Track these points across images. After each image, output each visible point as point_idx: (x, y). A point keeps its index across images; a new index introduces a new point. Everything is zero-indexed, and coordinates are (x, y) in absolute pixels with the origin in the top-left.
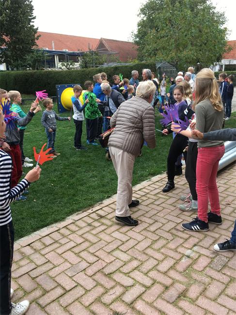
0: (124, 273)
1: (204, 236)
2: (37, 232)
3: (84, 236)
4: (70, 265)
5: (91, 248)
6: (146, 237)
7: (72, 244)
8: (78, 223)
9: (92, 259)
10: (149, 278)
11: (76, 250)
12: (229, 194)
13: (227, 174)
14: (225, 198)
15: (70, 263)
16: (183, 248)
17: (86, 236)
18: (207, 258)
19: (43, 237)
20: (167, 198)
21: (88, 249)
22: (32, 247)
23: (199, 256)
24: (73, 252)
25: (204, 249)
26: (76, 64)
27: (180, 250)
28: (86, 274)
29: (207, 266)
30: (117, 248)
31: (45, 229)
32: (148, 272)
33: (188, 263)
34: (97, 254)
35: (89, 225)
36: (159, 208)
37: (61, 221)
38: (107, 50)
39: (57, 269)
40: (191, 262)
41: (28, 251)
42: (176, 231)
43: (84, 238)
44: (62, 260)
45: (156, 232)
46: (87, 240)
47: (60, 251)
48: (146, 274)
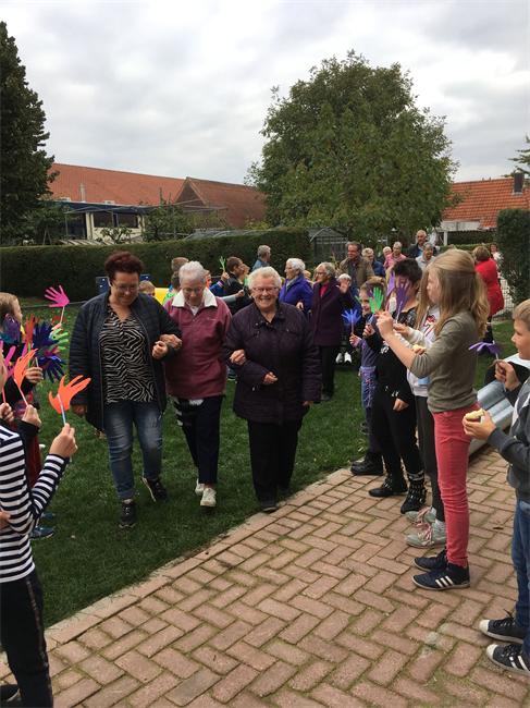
0: (299, 691)
1: (458, 600)
2: (90, 609)
3: (198, 612)
4: (175, 682)
5: (216, 639)
6: (336, 609)
7: (174, 633)
8: (180, 584)
9: (223, 664)
10: (354, 700)
11: (186, 645)
12: (497, 505)
13: (487, 463)
14: (489, 515)
15: (175, 676)
16: (419, 630)
17: (203, 612)
18: (473, 649)
19: (105, 620)
20: (368, 519)
21: (210, 642)
22: (83, 645)
23: (456, 645)
24: (178, 650)
25: (463, 629)
27: (413, 633)
28: (215, 699)
29: (474, 666)
30: (276, 636)
31: (105, 601)
32: (351, 686)
33: (434, 662)
34: (232, 651)
35: (206, 587)
36: (354, 543)
37: (139, 580)
38: (201, 203)
39: (147, 690)
40: (440, 658)
41: (74, 652)
42: (398, 593)
43: (198, 618)
44: (156, 671)
45: (356, 596)
46: (204, 622)
47: (148, 649)
48: (349, 689)
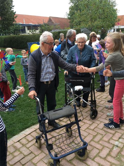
2: (23, 132)
6: (89, 134)
15: (45, 153)
16: (113, 141)
19: (27, 135)
22: (21, 143)
26: (37, 31)
30: (73, 142)
31: (27, 130)
33: (118, 151)
38: (53, 23)
39: (37, 157)
41: (18, 145)
44: (40, 152)
45: (95, 130)
48: (93, 159)
